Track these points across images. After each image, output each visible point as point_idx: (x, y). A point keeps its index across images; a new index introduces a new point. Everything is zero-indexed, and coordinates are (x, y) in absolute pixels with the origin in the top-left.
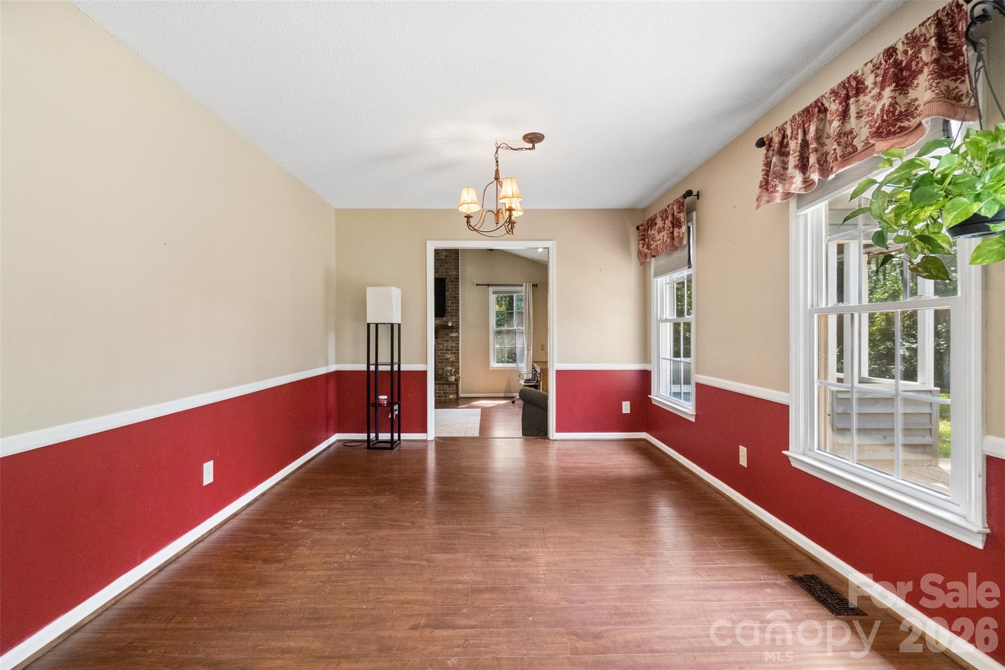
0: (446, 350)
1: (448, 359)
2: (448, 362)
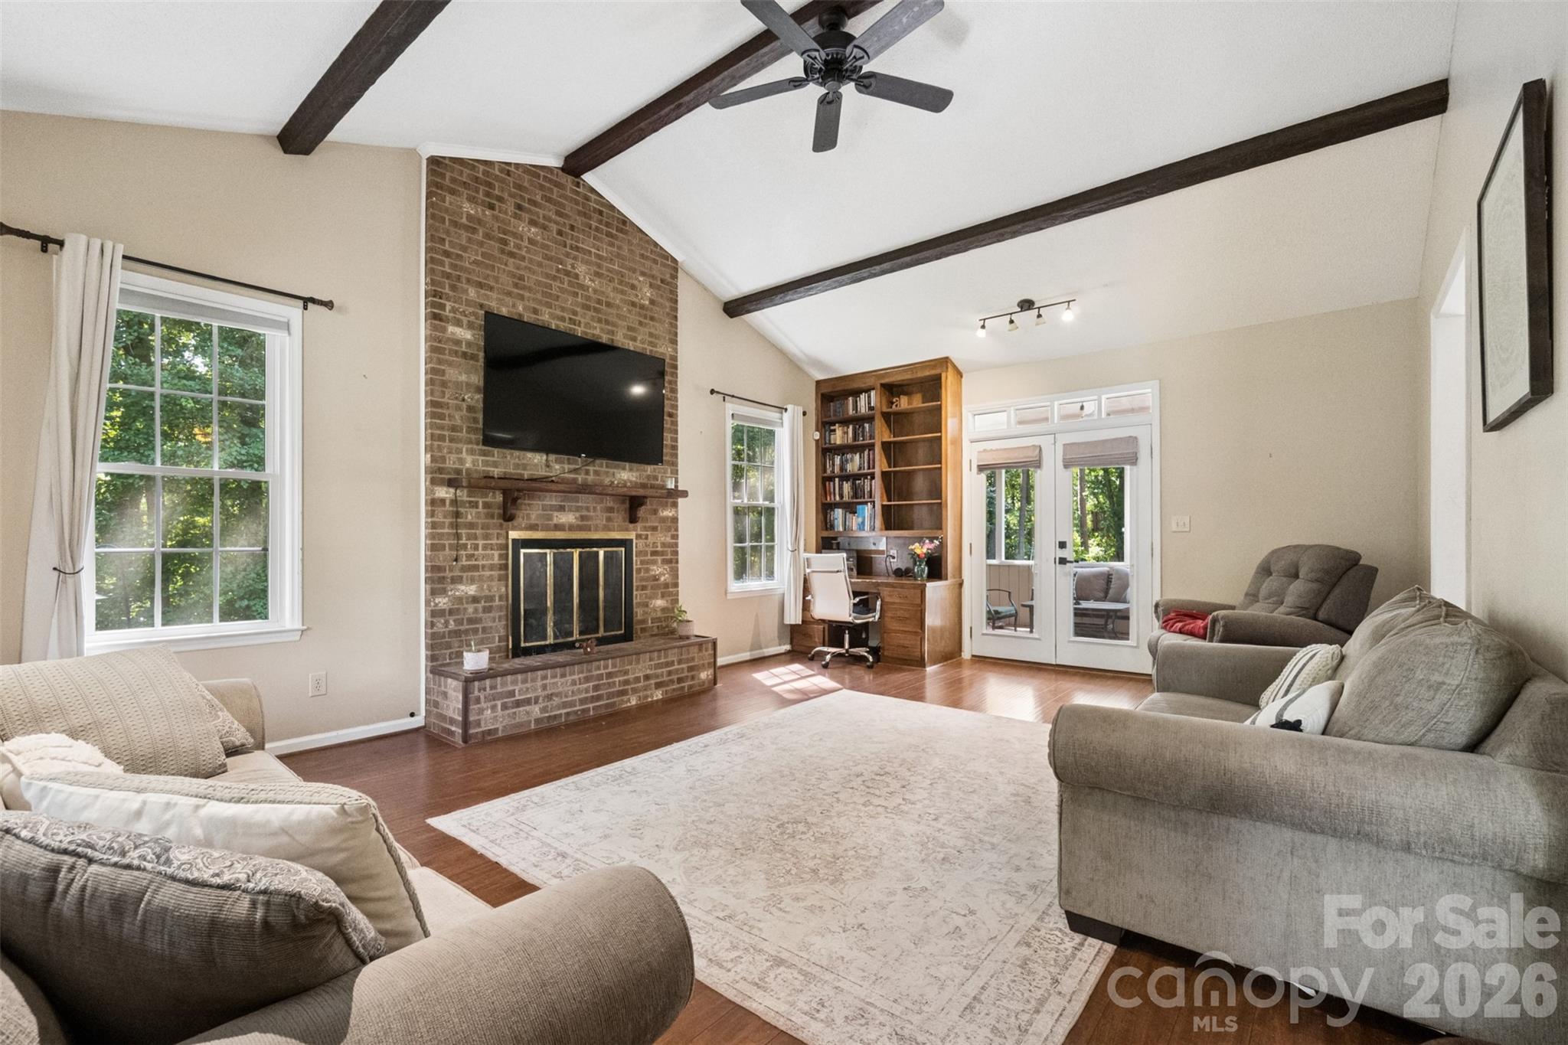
0: (652, 553)
1: (655, 578)
2: (658, 587)
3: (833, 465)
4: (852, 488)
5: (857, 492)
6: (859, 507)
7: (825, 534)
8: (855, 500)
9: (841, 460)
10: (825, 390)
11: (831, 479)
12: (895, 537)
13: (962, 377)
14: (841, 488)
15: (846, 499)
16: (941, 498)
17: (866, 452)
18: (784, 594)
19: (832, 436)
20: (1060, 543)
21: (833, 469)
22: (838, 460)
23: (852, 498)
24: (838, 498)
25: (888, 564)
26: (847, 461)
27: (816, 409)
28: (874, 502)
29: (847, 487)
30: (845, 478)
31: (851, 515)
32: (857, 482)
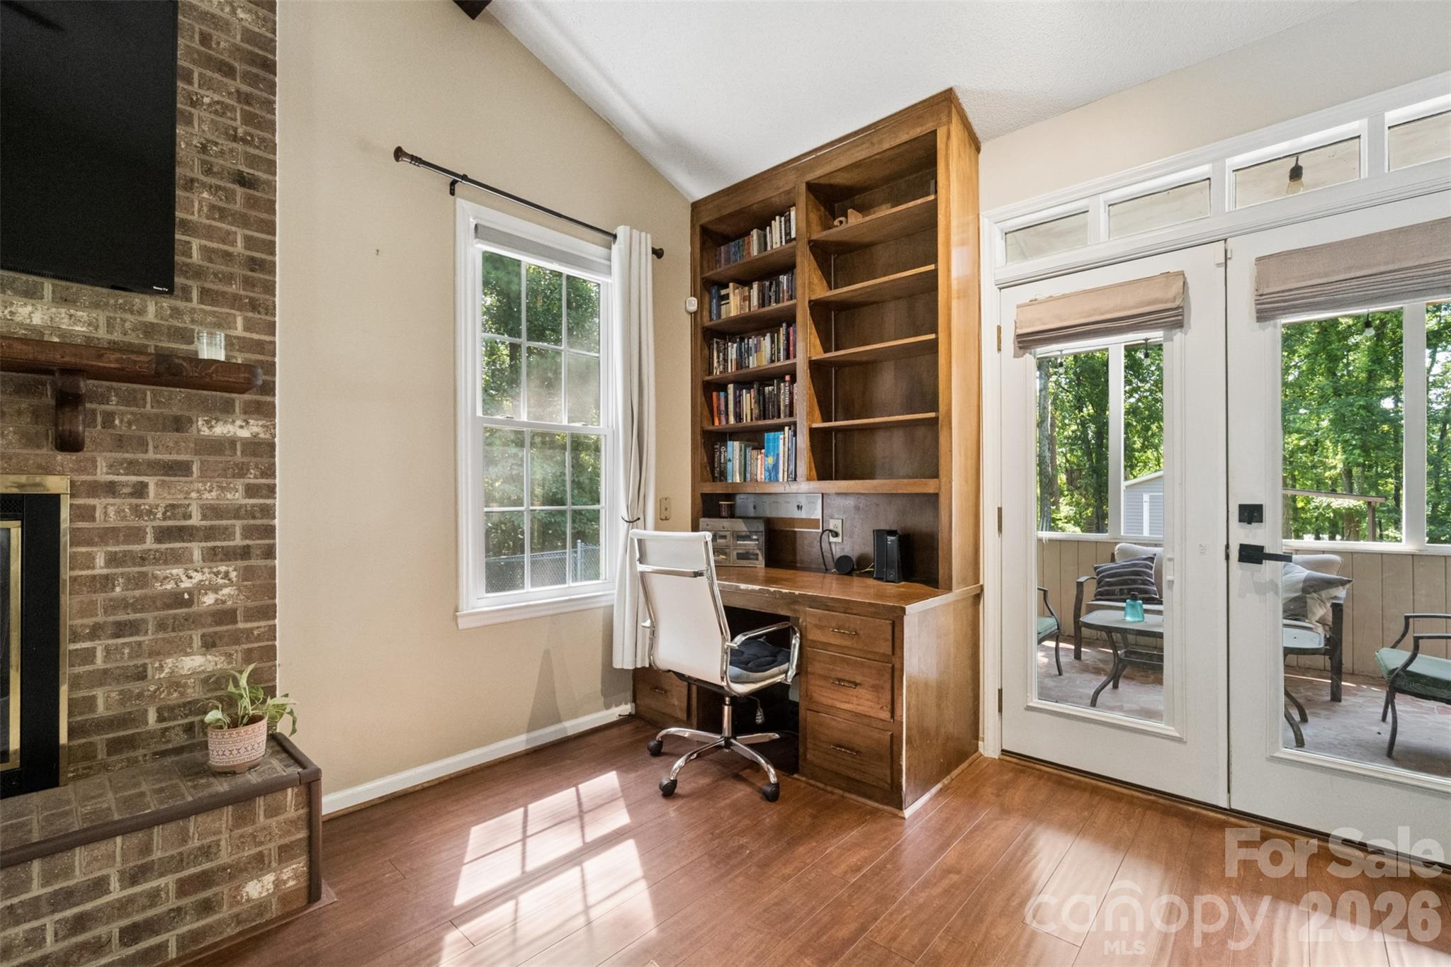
0: (164, 534)
1: (177, 600)
2: (193, 621)
3: (726, 360)
4: (758, 402)
5: (766, 407)
6: (769, 436)
7: (709, 488)
8: (761, 423)
9: (739, 349)
10: (705, 219)
11: (721, 386)
12: (838, 494)
13: (978, 150)
14: (738, 403)
15: (747, 420)
16: (935, 408)
17: (783, 331)
18: (612, 606)
19: (723, 308)
20: (1242, 508)
21: (725, 368)
22: (733, 351)
23: (758, 418)
24: (732, 420)
25: (825, 546)
26: (748, 351)
27: (692, 254)
28: (795, 424)
29: (748, 400)
30: (744, 383)
31: (755, 452)
32: (767, 389)
